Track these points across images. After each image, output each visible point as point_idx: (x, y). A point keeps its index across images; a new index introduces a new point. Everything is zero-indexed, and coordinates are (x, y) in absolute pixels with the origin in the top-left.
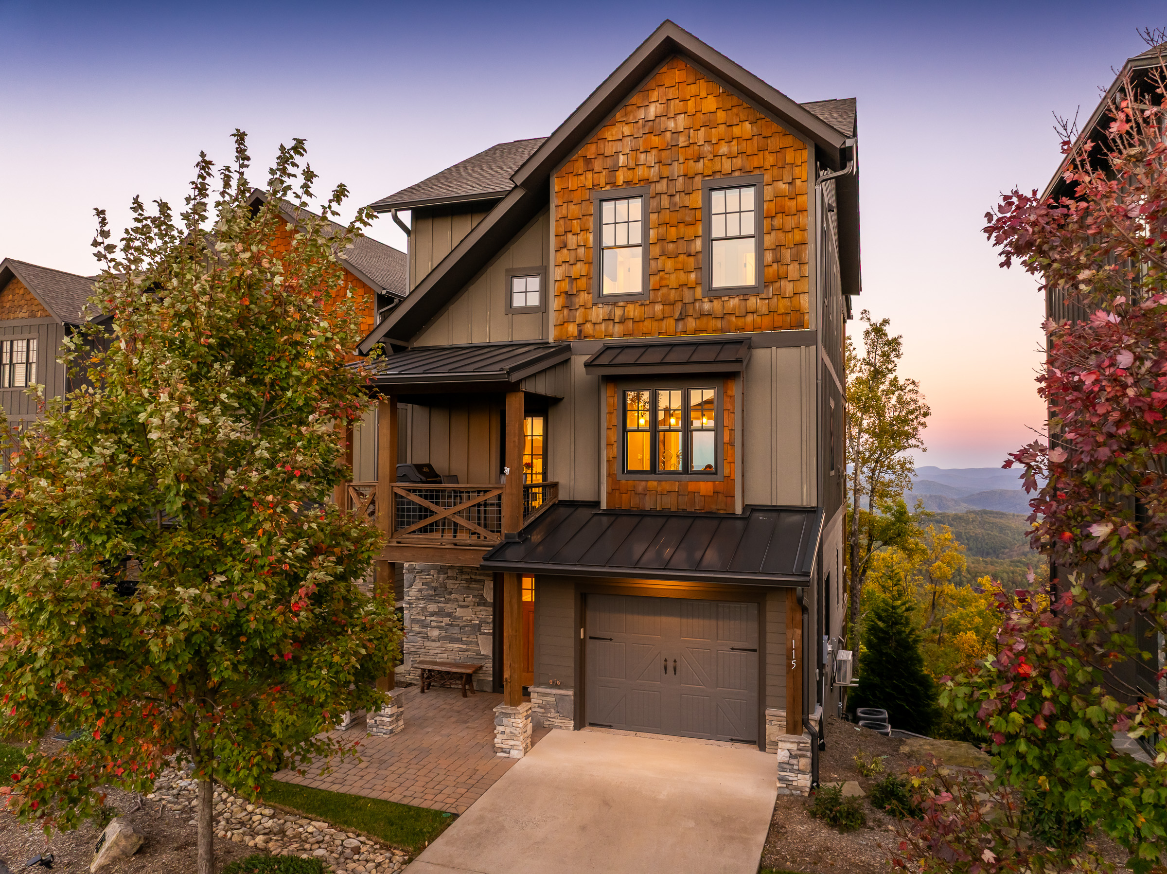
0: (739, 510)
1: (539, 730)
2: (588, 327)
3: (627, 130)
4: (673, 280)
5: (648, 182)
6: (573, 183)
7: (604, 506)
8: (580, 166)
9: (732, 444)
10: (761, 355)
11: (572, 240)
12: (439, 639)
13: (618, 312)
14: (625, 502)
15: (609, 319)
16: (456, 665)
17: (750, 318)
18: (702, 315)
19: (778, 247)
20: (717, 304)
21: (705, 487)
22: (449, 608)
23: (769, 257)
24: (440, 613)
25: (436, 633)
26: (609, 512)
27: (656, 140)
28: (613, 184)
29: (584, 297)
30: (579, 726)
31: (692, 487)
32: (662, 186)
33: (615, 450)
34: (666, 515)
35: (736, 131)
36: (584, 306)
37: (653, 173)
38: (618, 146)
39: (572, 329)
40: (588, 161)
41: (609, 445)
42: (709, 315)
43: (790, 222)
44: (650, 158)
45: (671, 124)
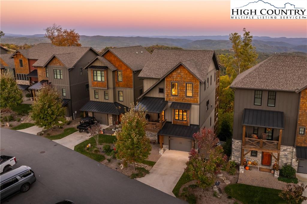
0: (189, 125)
1: (164, 150)
2: (170, 99)
3: (176, 73)
4: (182, 95)
5: (178, 81)
6: (168, 79)
7: (172, 123)
8: (169, 77)
9: (188, 117)
10: (193, 106)
11: (168, 87)
12: (150, 136)
13: (174, 98)
14: (175, 123)
15: (173, 99)
16: (152, 140)
17: (191, 101)
18: (185, 100)
19: (195, 92)
20: (187, 99)
21: (185, 122)
22: (151, 132)
23: (194, 94)
24: (150, 133)
25: (149, 136)
26: (173, 124)
27: (179, 75)
28: (174, 81)
29: (170, 95)
30: (169, 150)
31: (183, 122)
32: (180, 82)
33: (174, 117)
34: (180, 126)
35: (190, 76)
36: (170, 96)
37: (179, 80)
38: (174, 75)
39: (168, 99)
40: (170, 77)
41: (173, 116)
42: (186, 100)
43: (197, 89)
44: (179, 78)
45: (181, 74)
